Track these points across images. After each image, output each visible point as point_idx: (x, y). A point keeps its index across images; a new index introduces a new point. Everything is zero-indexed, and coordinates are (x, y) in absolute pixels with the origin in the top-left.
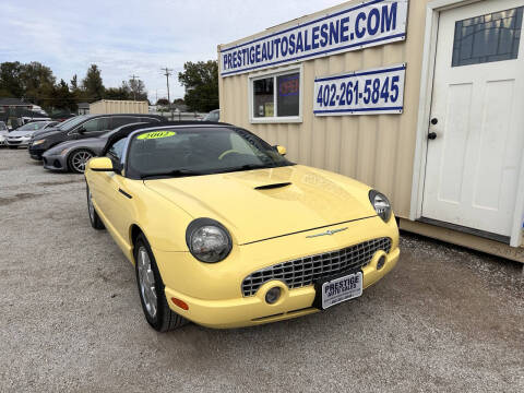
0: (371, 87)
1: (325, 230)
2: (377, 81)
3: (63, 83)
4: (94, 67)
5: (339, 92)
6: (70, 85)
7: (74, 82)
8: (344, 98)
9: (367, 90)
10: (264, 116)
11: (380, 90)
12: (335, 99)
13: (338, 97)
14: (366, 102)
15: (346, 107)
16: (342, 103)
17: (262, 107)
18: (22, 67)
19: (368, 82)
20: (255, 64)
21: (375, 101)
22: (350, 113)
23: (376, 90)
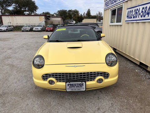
0: (144, 10)
1: (74, 65)
2: (146, 7)
3: (81, 15)
4: (89, 10)
5: (134, 13)
6: (83, 15)
7: (84, 14)
8: (135, 16)
9: (142, 12)
10: (113, 23)
11: (147, 11)
12: (132, 16)
13: (133, 15)
14: (142, 17)
15: (135, 19)
16: (134, 17)
17: (113, 20)
18: (73, 11)
19: (143, 8)
20: (112, 5)
21: (144, 16)
22: (136, 21)
23: (145, 11)
